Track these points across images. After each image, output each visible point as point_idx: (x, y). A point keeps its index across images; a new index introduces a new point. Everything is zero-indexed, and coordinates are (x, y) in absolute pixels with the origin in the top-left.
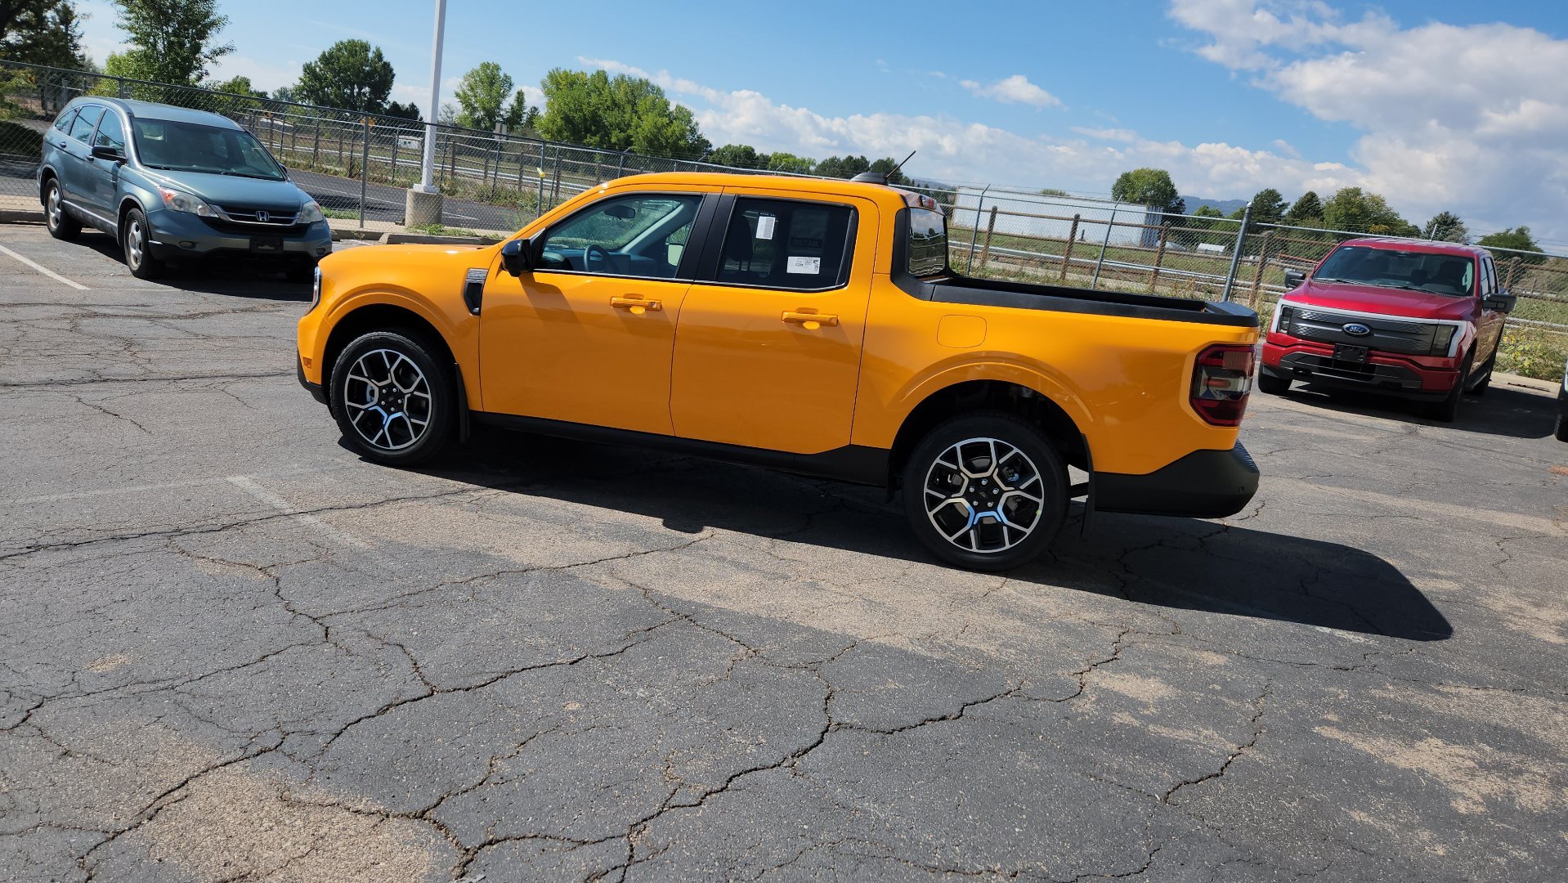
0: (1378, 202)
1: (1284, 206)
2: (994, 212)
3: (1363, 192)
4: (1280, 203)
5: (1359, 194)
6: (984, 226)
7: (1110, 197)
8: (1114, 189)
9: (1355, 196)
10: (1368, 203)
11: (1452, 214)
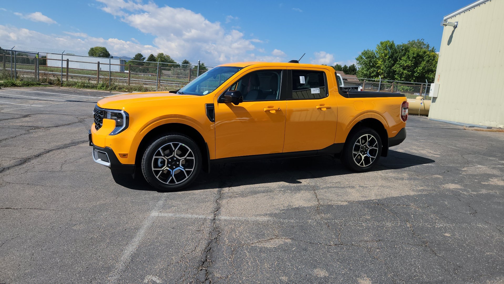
0: (168, 57)
1: (144, 58)
2: (68, 61)
3: (164, 54)
4: (143, 58)
5: (163, 55)
6: (65, 65)
7: (88, 55)
8: (89, 53)
9: (162, 55)
10: (166, 57)
11: (187, 60)
